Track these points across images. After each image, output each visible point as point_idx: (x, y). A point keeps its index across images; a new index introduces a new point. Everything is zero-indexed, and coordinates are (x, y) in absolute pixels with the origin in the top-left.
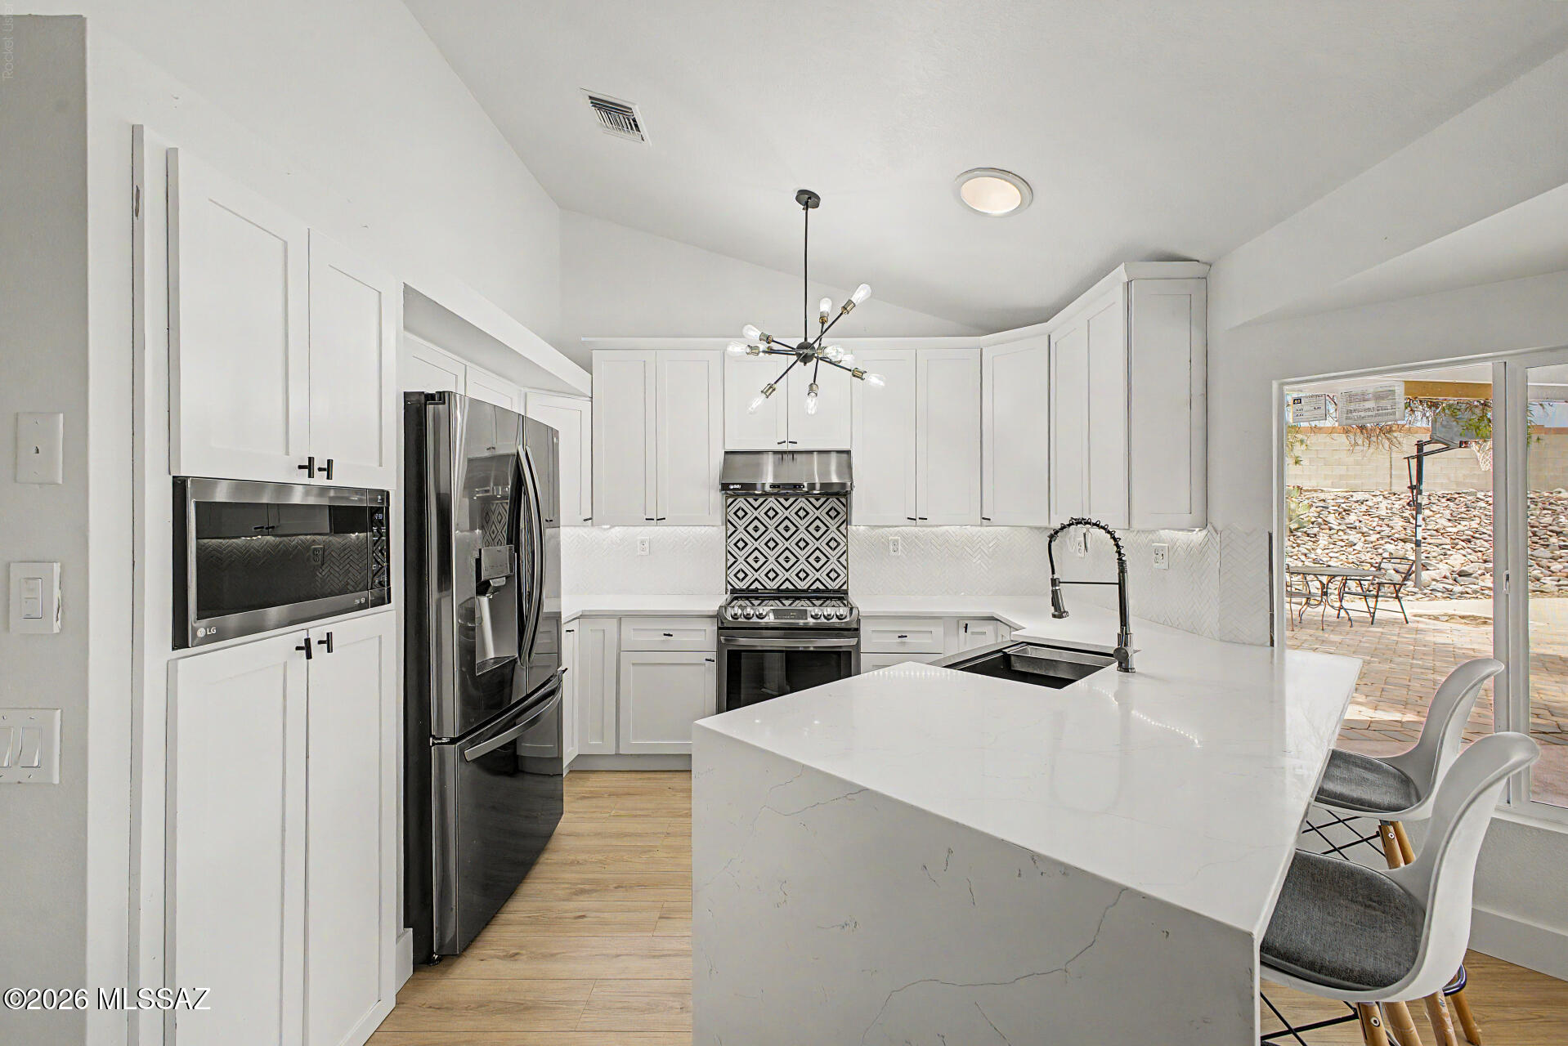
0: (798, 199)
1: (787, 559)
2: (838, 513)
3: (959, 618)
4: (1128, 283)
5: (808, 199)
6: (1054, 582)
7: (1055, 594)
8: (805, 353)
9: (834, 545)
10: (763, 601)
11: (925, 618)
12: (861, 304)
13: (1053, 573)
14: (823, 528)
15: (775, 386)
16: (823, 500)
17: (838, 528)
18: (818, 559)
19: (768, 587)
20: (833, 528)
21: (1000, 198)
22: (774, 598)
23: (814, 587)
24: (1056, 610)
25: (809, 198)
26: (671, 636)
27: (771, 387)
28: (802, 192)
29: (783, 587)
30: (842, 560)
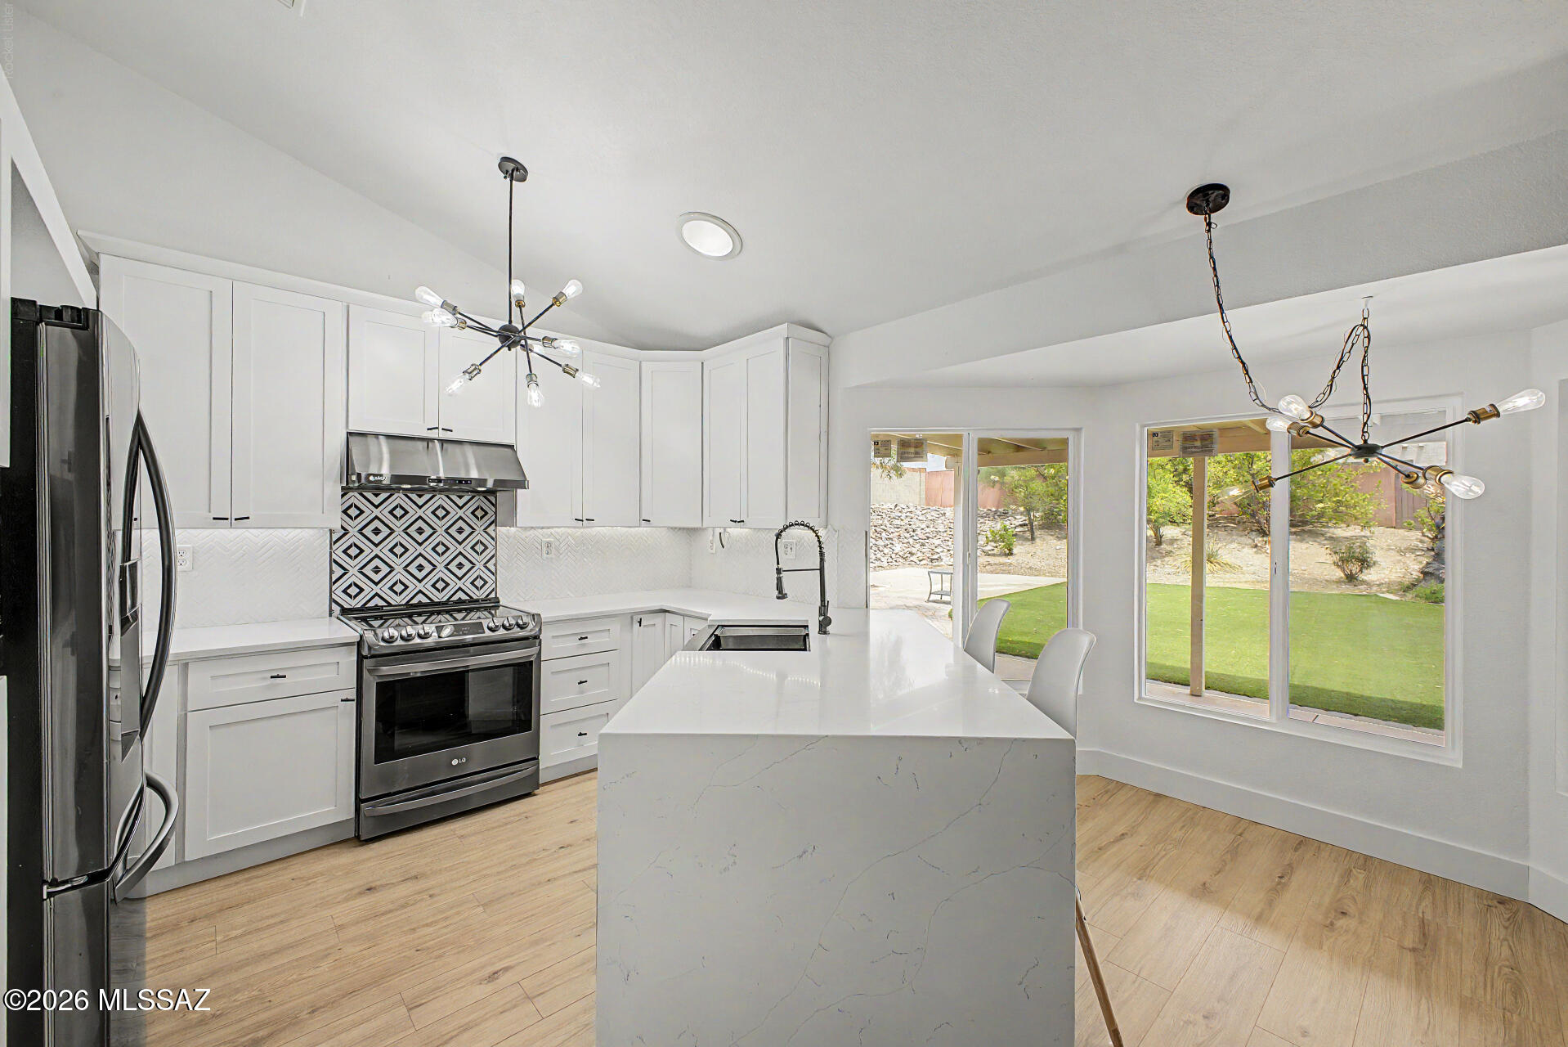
0: (500, 166)
1: (420, 568)
2: (486, 513)
3: (632, 615)
4: (787, 338)
5: (513, 170)
6: (779, 571)
7: (779, 580)
8: (509, 337)
9: (479, 548)
10: (386, 620)
11: (578, 619)
12: (571, 299)
13: (778, 563)
14: (468, 530)
15: (480, 368)
16: (466, 498)
17: (485, 530)
18: (461, 563)
19: (393, 603)
20: (479, 530)
21: (712, 242)
22: (401, 616)
23: (455, 598)
24: (780, 593)
25: (517, 170)
26: (285, 677)
27: (475, 369)
28: (506, 159)
29: (414, 601)
30: (490, 565)
